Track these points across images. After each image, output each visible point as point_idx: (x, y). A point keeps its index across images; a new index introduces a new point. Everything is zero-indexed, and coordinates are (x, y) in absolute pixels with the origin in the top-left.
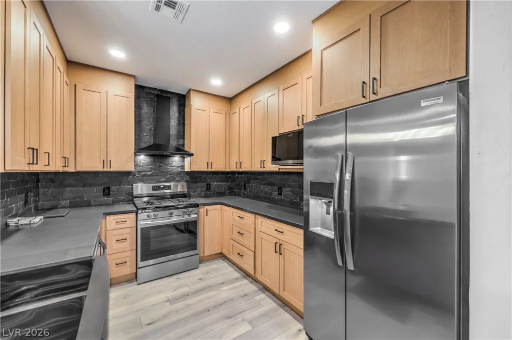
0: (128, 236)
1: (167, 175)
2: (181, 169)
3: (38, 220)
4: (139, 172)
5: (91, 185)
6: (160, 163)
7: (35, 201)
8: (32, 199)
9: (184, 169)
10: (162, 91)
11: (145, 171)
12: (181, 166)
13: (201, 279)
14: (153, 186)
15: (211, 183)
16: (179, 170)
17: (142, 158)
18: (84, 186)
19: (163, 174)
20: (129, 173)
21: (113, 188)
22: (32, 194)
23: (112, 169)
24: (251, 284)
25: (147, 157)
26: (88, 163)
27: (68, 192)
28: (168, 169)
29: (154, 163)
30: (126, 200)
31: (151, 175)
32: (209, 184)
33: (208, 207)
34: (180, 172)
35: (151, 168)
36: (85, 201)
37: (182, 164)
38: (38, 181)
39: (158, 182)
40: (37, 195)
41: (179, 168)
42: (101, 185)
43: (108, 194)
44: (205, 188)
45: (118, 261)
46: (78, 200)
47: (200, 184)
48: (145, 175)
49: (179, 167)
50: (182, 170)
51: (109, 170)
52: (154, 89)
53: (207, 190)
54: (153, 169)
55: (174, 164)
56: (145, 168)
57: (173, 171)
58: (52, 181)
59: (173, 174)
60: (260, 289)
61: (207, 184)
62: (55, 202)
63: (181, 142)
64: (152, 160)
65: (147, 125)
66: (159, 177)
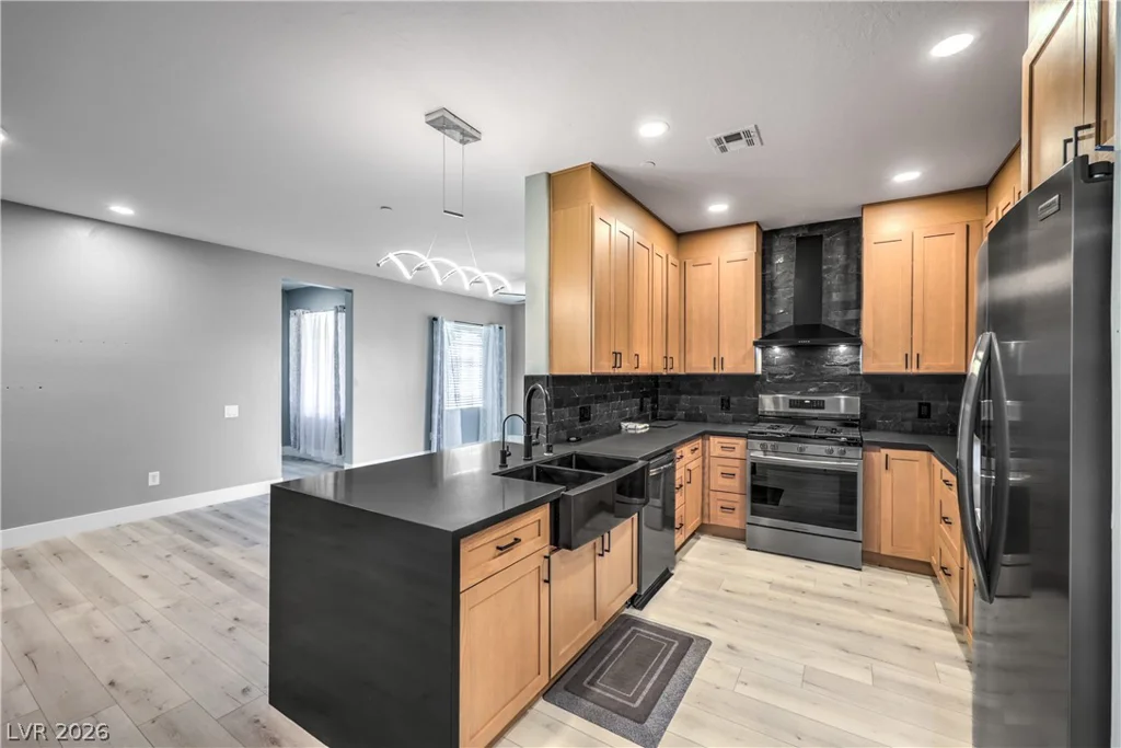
0: (737, 471)
1: (823, 381)
2: (851, 369)
3: (641, 427)
4: (772, 375)
5: (706, 393)
6: (809, 359)
7: (653, 408)
8: (649, 405)
9: (859, 370)
10: (811, 226)
11: (781, 375)
12: (851, 364)
13: (848, 586)
14: (791, 400)
15: (933, 403)
16: (848, 371)
17: (777, 351)
18: (700, 394)
19: (814, 378)
20: (754, 378)
21: (734, 400)
22: (649, 400)
23: (726, 371)
24: (957, 644)
25: (784, 349)
26: (700, 364)
27: (685, 400)
28: (824, 369)
29: (795, 359)
30: (752, 419)
31: (792, 381)
32: (928, 405)
33: (892, 453)
34: (851, 375)
35: (791, 368)
36: (700, 415)
37: (853, 360)
38: (657, 385)
39: (802, 394)
40: (655, 401)
41: (847, 368)
42: (719, 393)
43: (728, 408)
44: (916, 414)
45: (725, 504)
46: (694, 412)
47: (899, 403)
48: (781, 381)
49: (847, 365)
50: (853, 372)
51: (721, 372)
52: (796, 228)
53: (920, 416)
54: (794, 369)
55: (837, 360)
56: (782, 369)
57: (834, 374)
58: (669, 385)
59: (836, 378)
60: (968, 661)
61: (921, 405)
62: (671, 412)
63: (851, 315)
64: (793, 353)
65: (784, 296)
66: (805, 385)
